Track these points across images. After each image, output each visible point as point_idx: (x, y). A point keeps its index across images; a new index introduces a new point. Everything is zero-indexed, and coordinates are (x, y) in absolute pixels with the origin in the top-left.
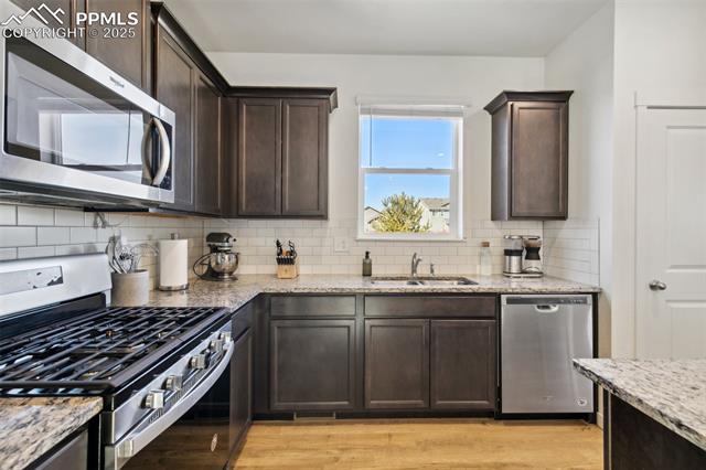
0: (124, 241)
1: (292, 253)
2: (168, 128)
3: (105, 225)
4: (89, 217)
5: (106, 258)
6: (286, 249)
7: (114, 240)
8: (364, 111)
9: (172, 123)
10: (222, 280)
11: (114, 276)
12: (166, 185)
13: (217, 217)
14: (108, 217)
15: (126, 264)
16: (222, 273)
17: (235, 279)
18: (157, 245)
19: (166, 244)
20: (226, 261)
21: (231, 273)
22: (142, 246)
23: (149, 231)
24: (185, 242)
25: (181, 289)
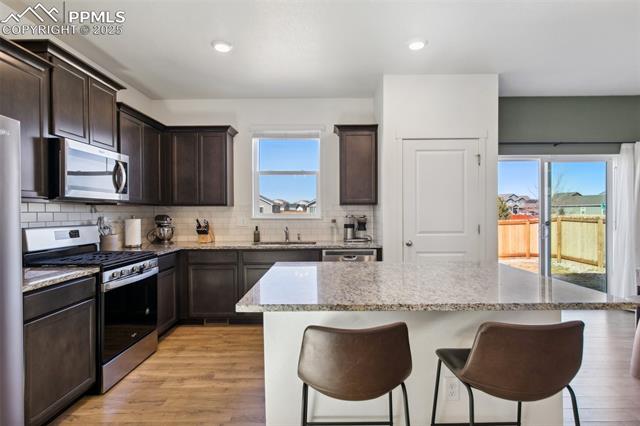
0: (105, 219)
1: (207, 226)
2: (125, 164)
3: (96, 211)
4: (89, 207)
5: (97, 227)
6: (202, 224)
7: (100, 219)
8: (255, 136)
9: (127, 162)
10: (163, 244)
11: (101, 236)
12: (124, 192)
13: (158, 205)
14: (98, 207)
15: (107, 232)
16: (163, 240)
17: (172, 243)
18: (124, 222)
19: (128, 222)
20: (166, 231)
21: (169, 240)
22: (116, 222)
23: (119, 214)
24: (139, 221)
25: (137, 247)
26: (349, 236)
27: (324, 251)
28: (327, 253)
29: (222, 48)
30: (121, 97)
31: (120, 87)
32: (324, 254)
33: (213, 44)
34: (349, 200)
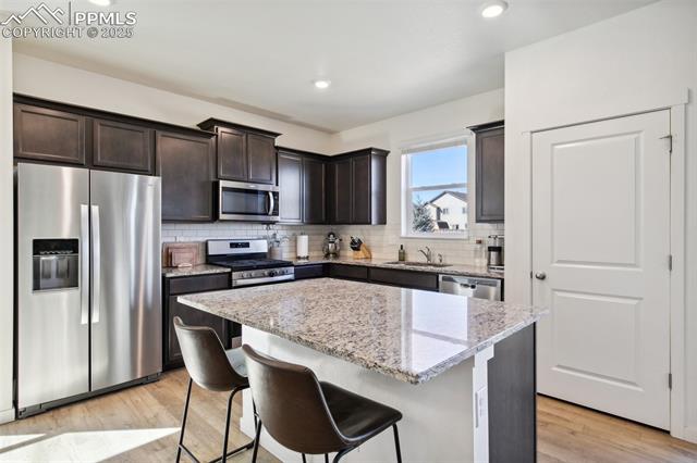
1: (360, 243)
2: (276, 193)
4: (265, 226)
6: (356, 241)
8: (404, 152)
11: (270, 248)
14: (271, 226)
19: (300, 237)
24: (306, 237)
25: (304, 258)
26: (493, 262)
27: (441, 276)
28: (443, 279)
29: (322, 85)
30: (278, 142)
31: (277, 135)
32: (440, 279)
33: (313, 82)
34: (483, 218)
